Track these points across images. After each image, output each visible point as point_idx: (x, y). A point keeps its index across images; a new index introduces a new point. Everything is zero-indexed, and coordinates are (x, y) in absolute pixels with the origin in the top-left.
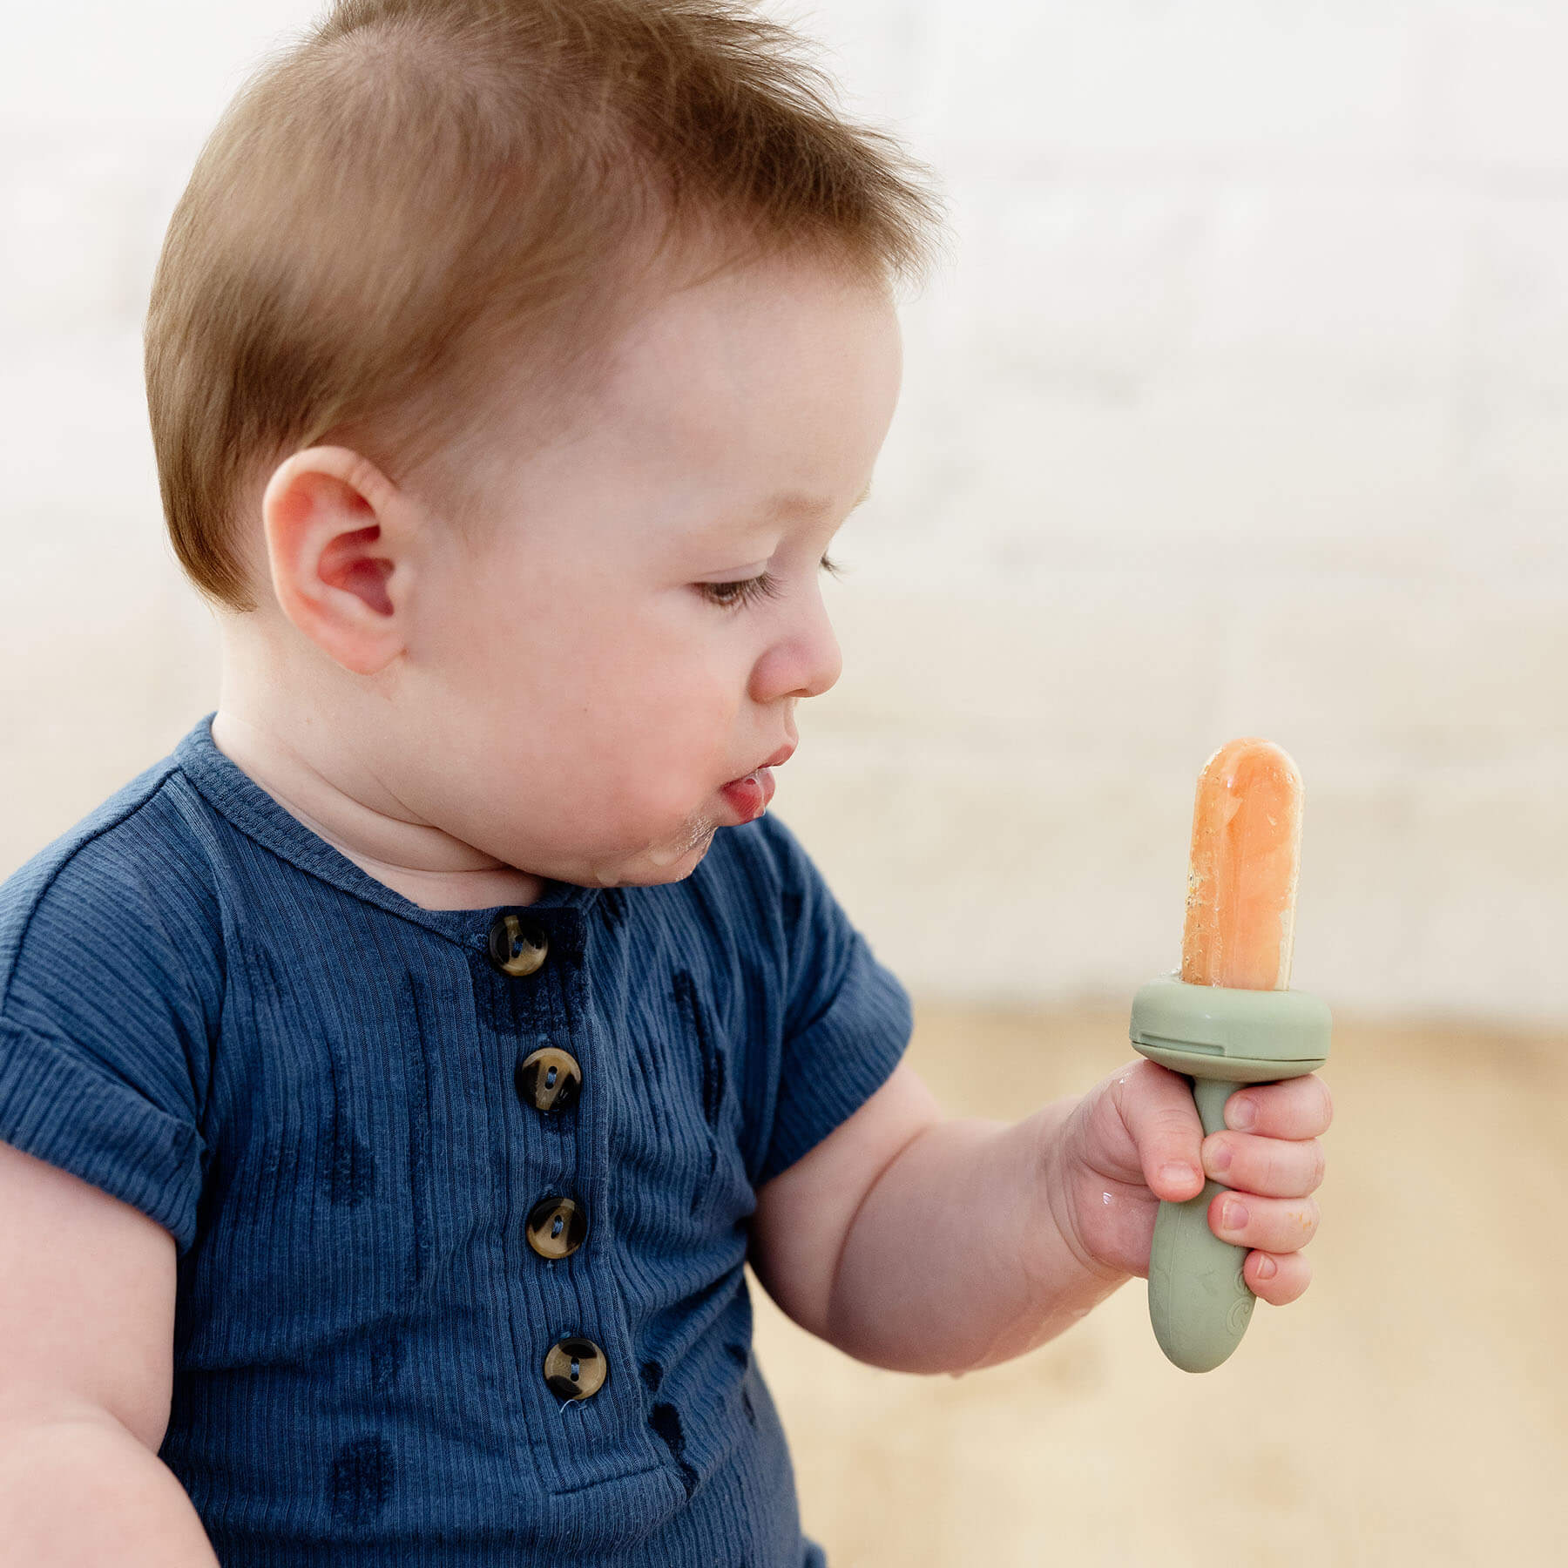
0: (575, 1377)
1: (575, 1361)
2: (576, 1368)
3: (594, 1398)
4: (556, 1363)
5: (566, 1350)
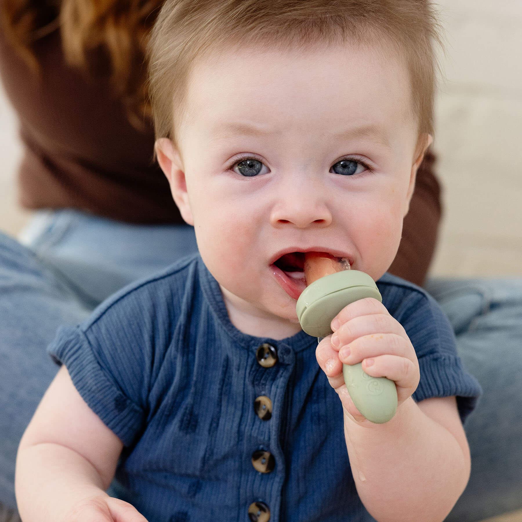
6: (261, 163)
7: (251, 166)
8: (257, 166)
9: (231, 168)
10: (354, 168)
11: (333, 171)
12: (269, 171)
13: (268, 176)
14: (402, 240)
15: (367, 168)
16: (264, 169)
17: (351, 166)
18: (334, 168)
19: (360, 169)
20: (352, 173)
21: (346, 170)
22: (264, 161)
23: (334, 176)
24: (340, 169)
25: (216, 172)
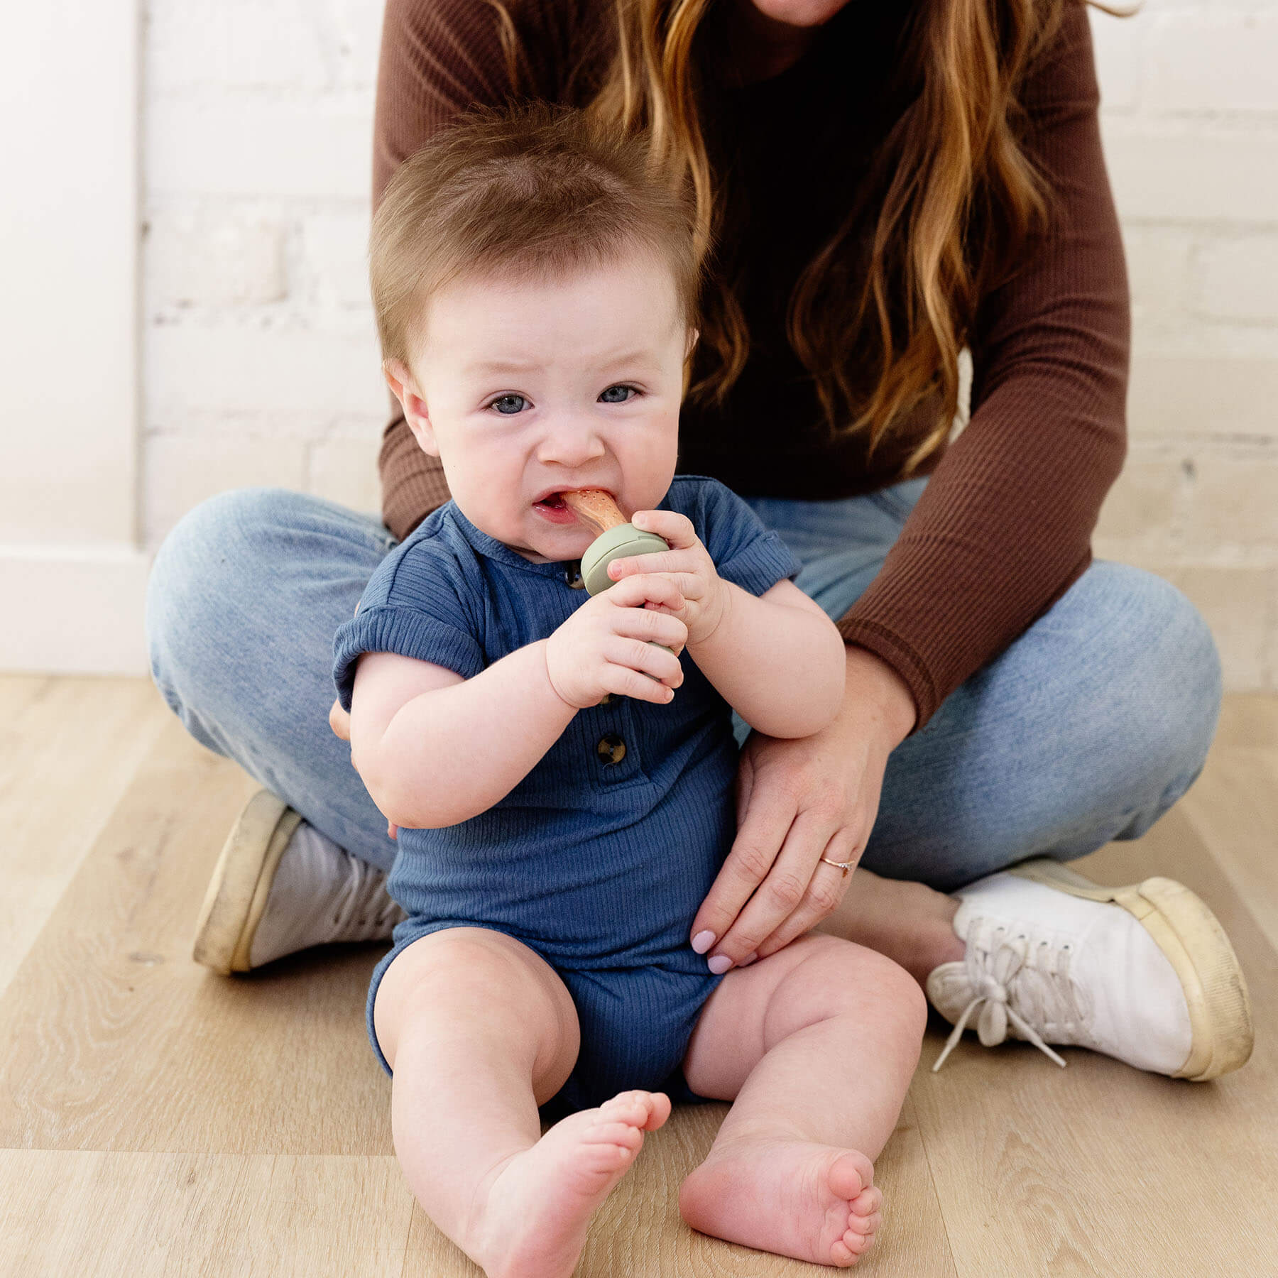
0: (612, 754)
1: (612, 747)
2: (612, 750)
3: (620, 762)
4: (603, 748)
5: (608, 741)
6: (522, 399)
7: (511, 402)
8: (518, 402)
9: (489, 406)
10: (624, 393)
11: (602, 400)
12: (532, 406)
13: (531, 412)
14: (678, 458)
15: (639, 393)
16: (526, 405)
17: (621, 392)
18: (603, 398)
19: (630, 393)
20: (625, 398)
21: (616, 397)
22: (526, 397)
23: (602, 405)
24: (609, 397)
25: (472, 412)
